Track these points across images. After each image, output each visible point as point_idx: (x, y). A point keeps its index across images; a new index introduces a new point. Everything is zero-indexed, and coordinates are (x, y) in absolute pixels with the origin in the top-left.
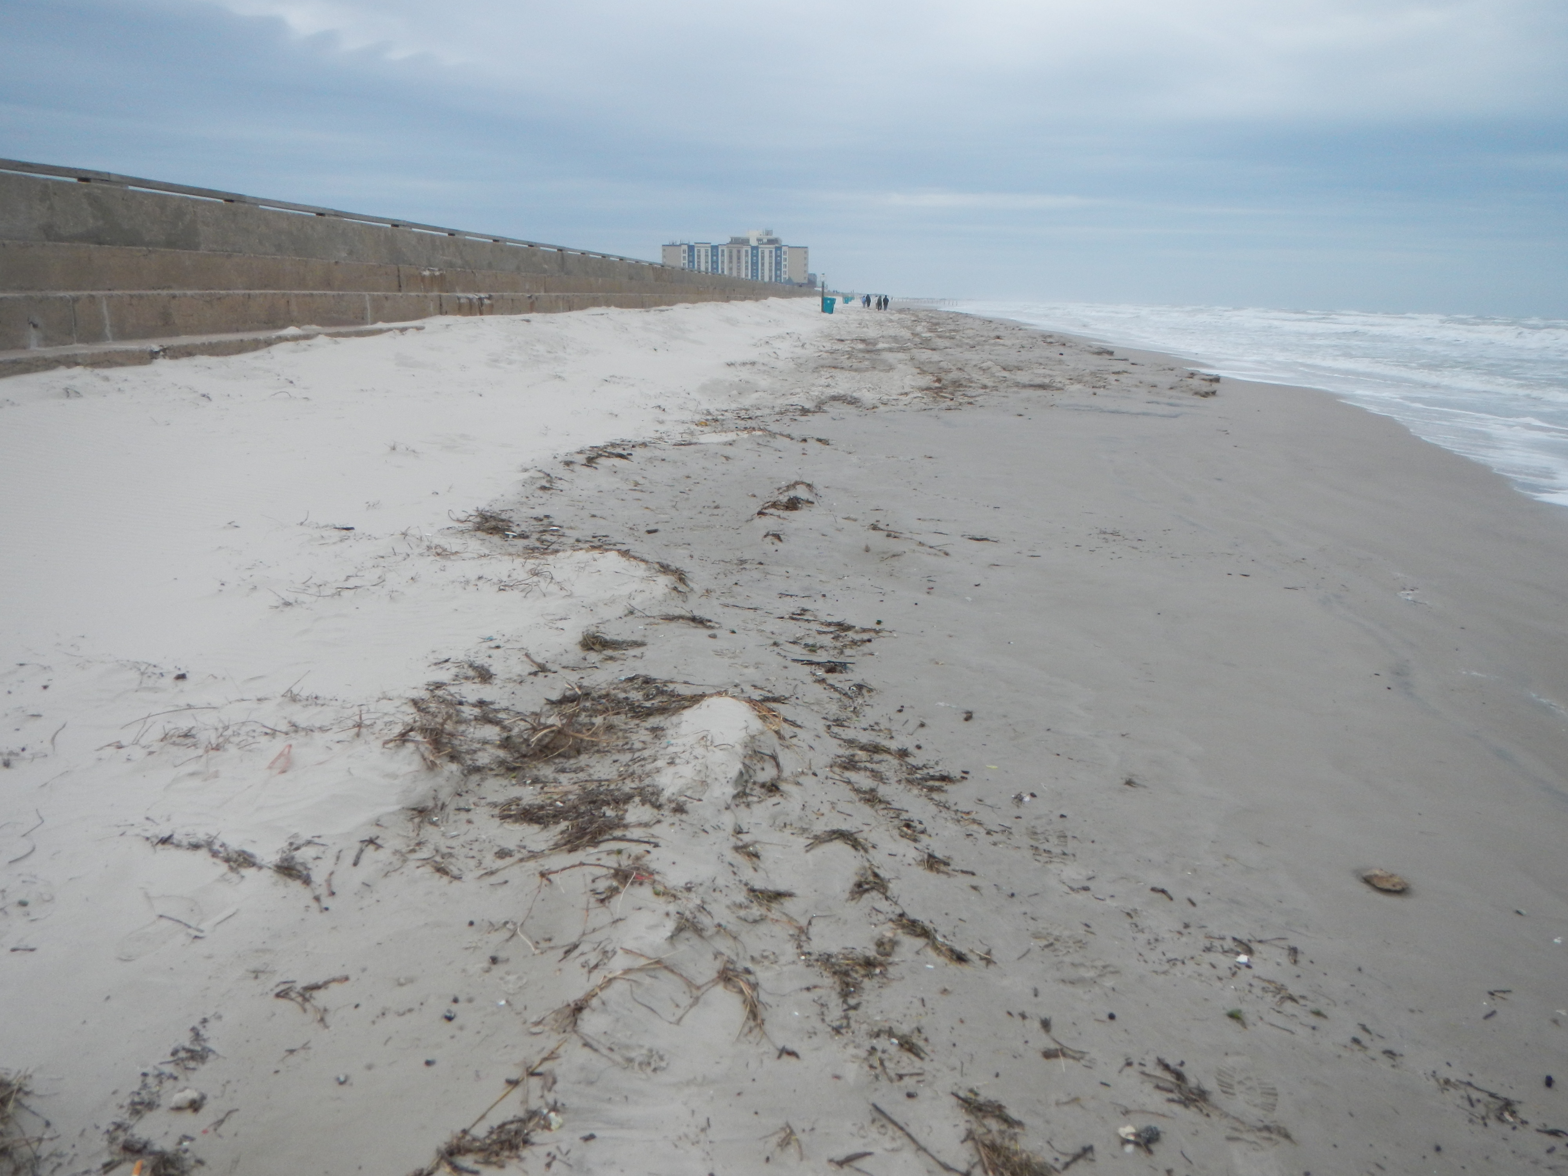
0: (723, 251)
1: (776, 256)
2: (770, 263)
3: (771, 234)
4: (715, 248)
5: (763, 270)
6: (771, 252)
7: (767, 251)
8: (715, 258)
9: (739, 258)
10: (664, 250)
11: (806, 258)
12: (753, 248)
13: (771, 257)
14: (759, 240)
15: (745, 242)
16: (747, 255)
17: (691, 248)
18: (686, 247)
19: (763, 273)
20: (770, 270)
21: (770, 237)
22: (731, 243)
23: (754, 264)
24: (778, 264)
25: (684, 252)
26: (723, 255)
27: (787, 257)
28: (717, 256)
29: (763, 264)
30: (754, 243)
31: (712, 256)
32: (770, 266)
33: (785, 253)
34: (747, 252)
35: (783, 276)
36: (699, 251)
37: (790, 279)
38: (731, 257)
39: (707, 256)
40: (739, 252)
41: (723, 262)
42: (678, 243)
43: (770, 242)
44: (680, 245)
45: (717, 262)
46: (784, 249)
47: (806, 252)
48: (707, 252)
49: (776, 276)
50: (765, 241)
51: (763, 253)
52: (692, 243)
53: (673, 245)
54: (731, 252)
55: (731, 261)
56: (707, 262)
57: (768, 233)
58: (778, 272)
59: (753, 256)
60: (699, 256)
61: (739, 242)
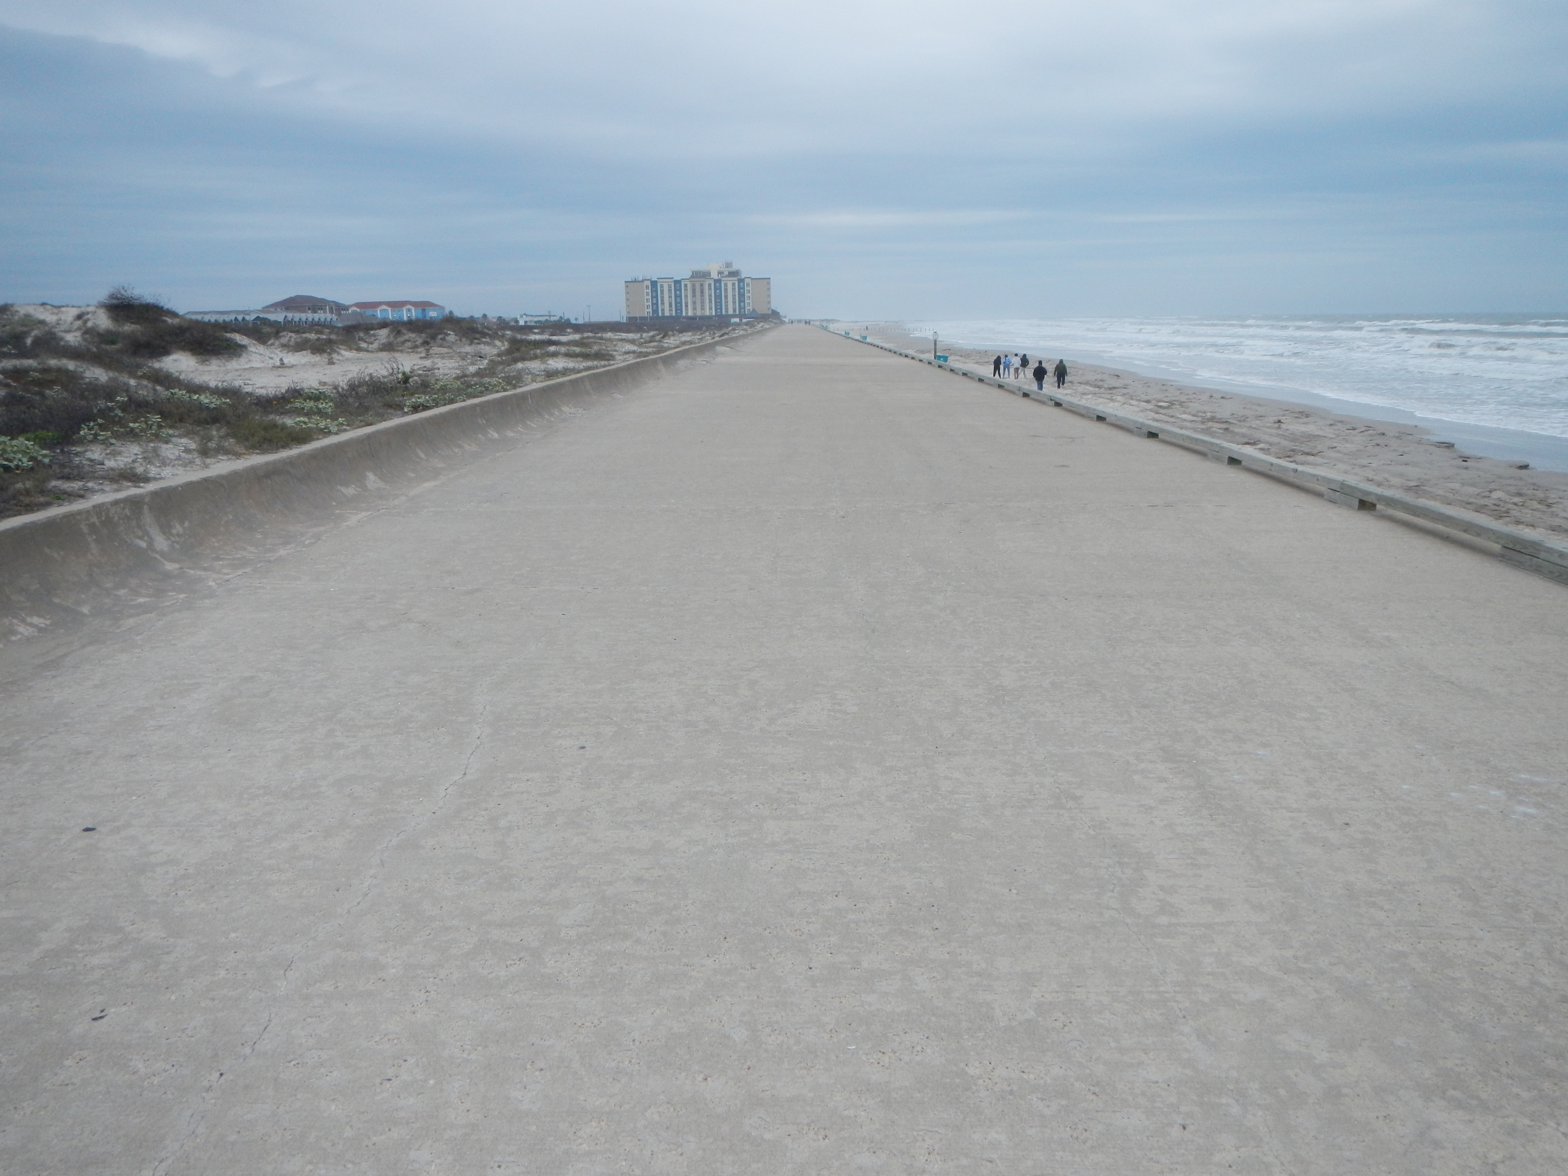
0: (686, 286)
1: (740, 289)
2: (734, 296)
3: (731, 267)
4: (678, 283)
5: (726, 302)
6: (734, 284)
7: (730, 283)
8: (678, 292)
9: (702, 292)
10: (627, 287)
11: (769, 289)
12: (716, 281)
13: (734, 289)
14: (720, 273)
15: (706, 275)
16: (710, 289)
17: (654, 284)
18: (648, 283)
19: (726, 306)
20: (734, 303)
21: (731, 270)
22: (692, 277)
23: (718, 297)
24: (742, 296)
25: (647, 287)
26: (686, 290)
27: (750, 288)
28: (680, 290)
29: (726, 297)
30: (714, 275)
31: (675, 290)
32: (734, 298)
33: (748, 285)
34: (710, 285)
35: (747, 308)
36: (662, 286)
37: (754, 310)
38: (694, 291)
39: (670, 291)
40: (702, 285)
41: (686, 296)
42: (640, 279)
43: (733, 274)
44: (643, 281)
45: (680, 296)
46: (747, 281)
47: (769, 283)
48: (670, 287)
49: (740, 308)
50: (726, 273)
51: (726, 285)
52: (654, 279)
53: (635, 281)
54: (694, 286)
55: (694, 296)
56: (670, 297)
57: (728, 265)
58: (742, 304)
59: (715, 289)
60: (662, 292)
61: (700, 276)
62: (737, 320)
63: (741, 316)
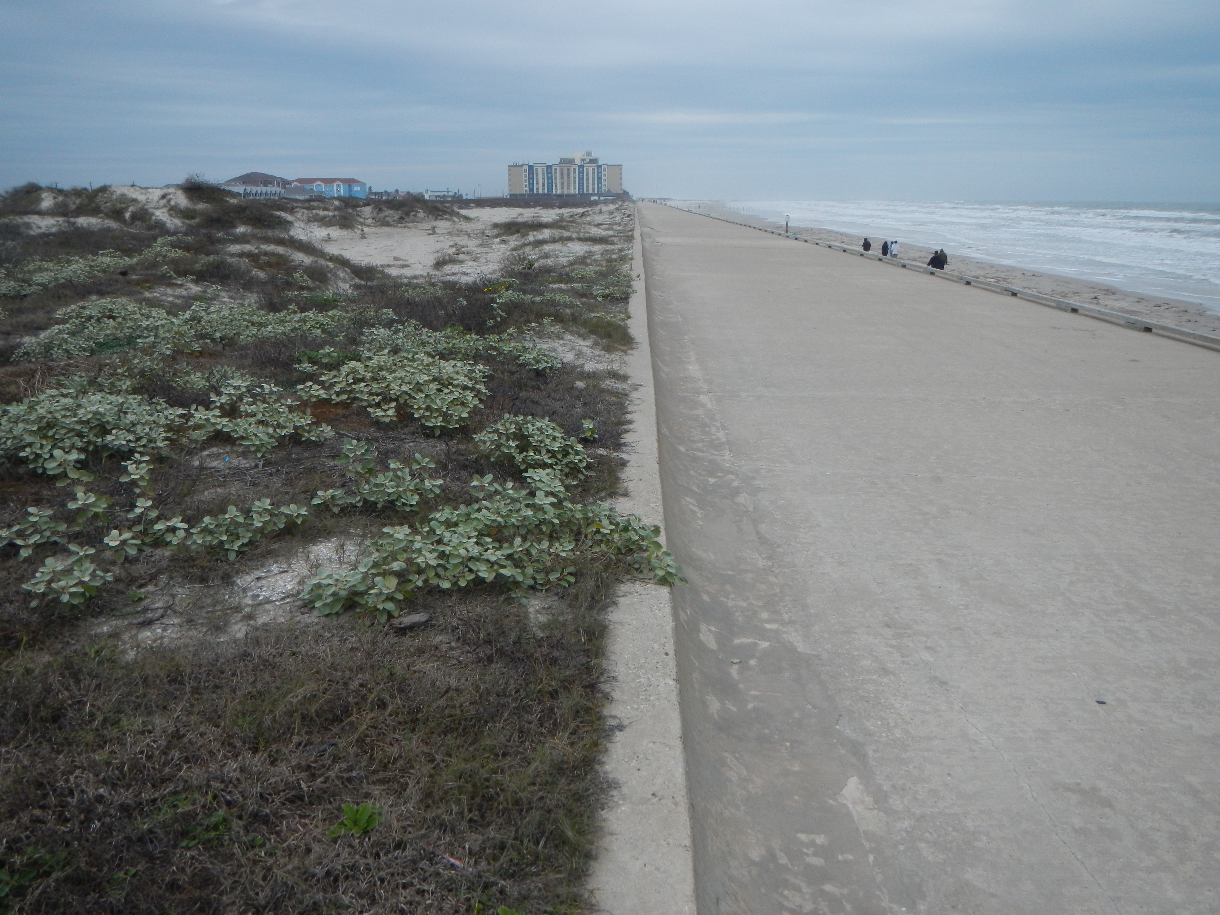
0: (556, 170)
1: (598, 173)
2: (593, 178)
3: (591, 155)
4: (549, 167)
5: (587, 183)
6: (593, 169)
7: (590, 169)
8: (550, 175)
9: (568, 175)
10: (509, 170)
11: (621, 174)
12: (579, 167)
13: (593, 173)
14: (582, 160)
15: (571, 161)
16: (575, 173)
17: (531, 168)
18: (527, 167)
19: (587, 186)
20: (594, 184)
21: (590, 158)
22: (560, 163)
23: (581, 179)
24: (600, 179)
25: (525, 171)
26: (556, 173)
27: (606, 173)
28: (551, 173)
29: (587, 180)
31: (548, 173)
32: (593, 181)
33: (605, 170)
34: (575, 170)
35: (604, 188)
36: (537, 170)
37: (609, 190)
38: (562, 174)
39: (543, 174)
40: (568, 170)
41: (556, 178)
42: (520, 164)
43: (593, 161)
44: (522, 166)
45: (551, 178)
46: (604, 167)
47: (621, 169)
48: (543, 170)
49: (598, 188)
50: (587, 160)
51: (587, 170)
52: (531, 164)
53: (516, 166)
54: (562, 170)
55: (562, 178)
56: (543, 179)
57: (589, 154)
58: (600, 185)
59: (579, 173)
60: (537, 174)
61: (567, 162)
62: (596, 198)
63: (599, 195)
